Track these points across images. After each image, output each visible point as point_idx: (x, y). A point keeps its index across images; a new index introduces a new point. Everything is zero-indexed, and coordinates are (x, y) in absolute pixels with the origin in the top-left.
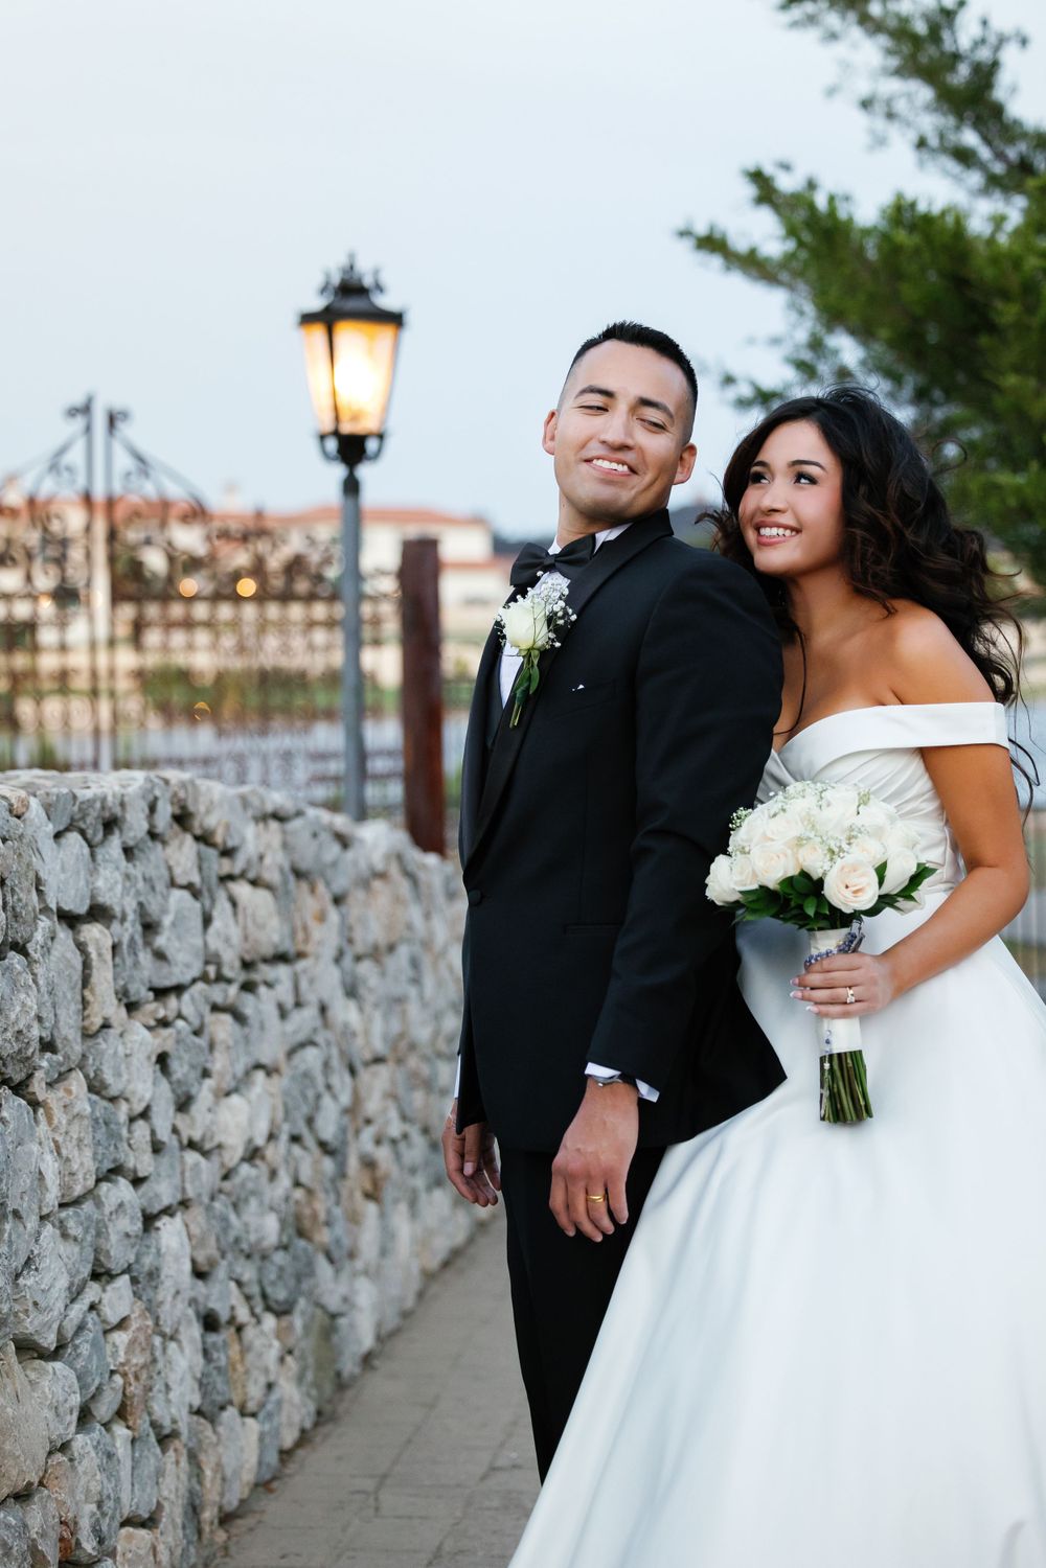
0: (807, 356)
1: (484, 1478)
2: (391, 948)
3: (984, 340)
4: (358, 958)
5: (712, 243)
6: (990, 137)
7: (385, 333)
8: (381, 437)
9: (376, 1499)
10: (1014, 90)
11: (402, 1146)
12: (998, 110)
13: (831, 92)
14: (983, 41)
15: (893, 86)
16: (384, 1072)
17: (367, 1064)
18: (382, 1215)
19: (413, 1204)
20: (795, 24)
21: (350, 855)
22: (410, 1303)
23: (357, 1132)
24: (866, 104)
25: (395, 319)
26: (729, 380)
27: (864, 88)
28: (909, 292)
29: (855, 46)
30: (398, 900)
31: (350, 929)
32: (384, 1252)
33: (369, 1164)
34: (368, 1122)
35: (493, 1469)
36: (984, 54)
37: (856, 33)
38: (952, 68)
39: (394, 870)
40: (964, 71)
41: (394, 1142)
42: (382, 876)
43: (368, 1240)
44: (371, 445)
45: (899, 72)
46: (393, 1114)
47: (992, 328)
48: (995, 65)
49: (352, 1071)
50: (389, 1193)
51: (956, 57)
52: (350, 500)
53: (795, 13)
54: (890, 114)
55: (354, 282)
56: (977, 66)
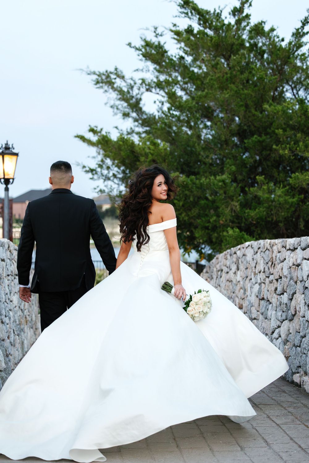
0: (101, 163)
3: (138, 163)
5: (82, 138)
6: (139, 114)
7: (14, 158)
8: (13, 179)
10: (144, 105)
12: (141, 109)
13: (106, 104)
14: (139, 94)
15: (118, 103)
20: (97, 88)
24: (112, 107)
25: (17, 155)
26: (84, 167)
27: (112, 103)
28: (123, 153)
29: (110, 93)
36: (139, 96)
37: (111, 91)
38: (132, 99)
40: (134, 100)
44: (11, 181)
45: (119, 99)
47: (139, 161)
48: (140, 99)
51: (133, 97)
52: (6, 192)
53: (98, 86)
54: (117, 109)
55: (8, 146)
56: (137, 99)
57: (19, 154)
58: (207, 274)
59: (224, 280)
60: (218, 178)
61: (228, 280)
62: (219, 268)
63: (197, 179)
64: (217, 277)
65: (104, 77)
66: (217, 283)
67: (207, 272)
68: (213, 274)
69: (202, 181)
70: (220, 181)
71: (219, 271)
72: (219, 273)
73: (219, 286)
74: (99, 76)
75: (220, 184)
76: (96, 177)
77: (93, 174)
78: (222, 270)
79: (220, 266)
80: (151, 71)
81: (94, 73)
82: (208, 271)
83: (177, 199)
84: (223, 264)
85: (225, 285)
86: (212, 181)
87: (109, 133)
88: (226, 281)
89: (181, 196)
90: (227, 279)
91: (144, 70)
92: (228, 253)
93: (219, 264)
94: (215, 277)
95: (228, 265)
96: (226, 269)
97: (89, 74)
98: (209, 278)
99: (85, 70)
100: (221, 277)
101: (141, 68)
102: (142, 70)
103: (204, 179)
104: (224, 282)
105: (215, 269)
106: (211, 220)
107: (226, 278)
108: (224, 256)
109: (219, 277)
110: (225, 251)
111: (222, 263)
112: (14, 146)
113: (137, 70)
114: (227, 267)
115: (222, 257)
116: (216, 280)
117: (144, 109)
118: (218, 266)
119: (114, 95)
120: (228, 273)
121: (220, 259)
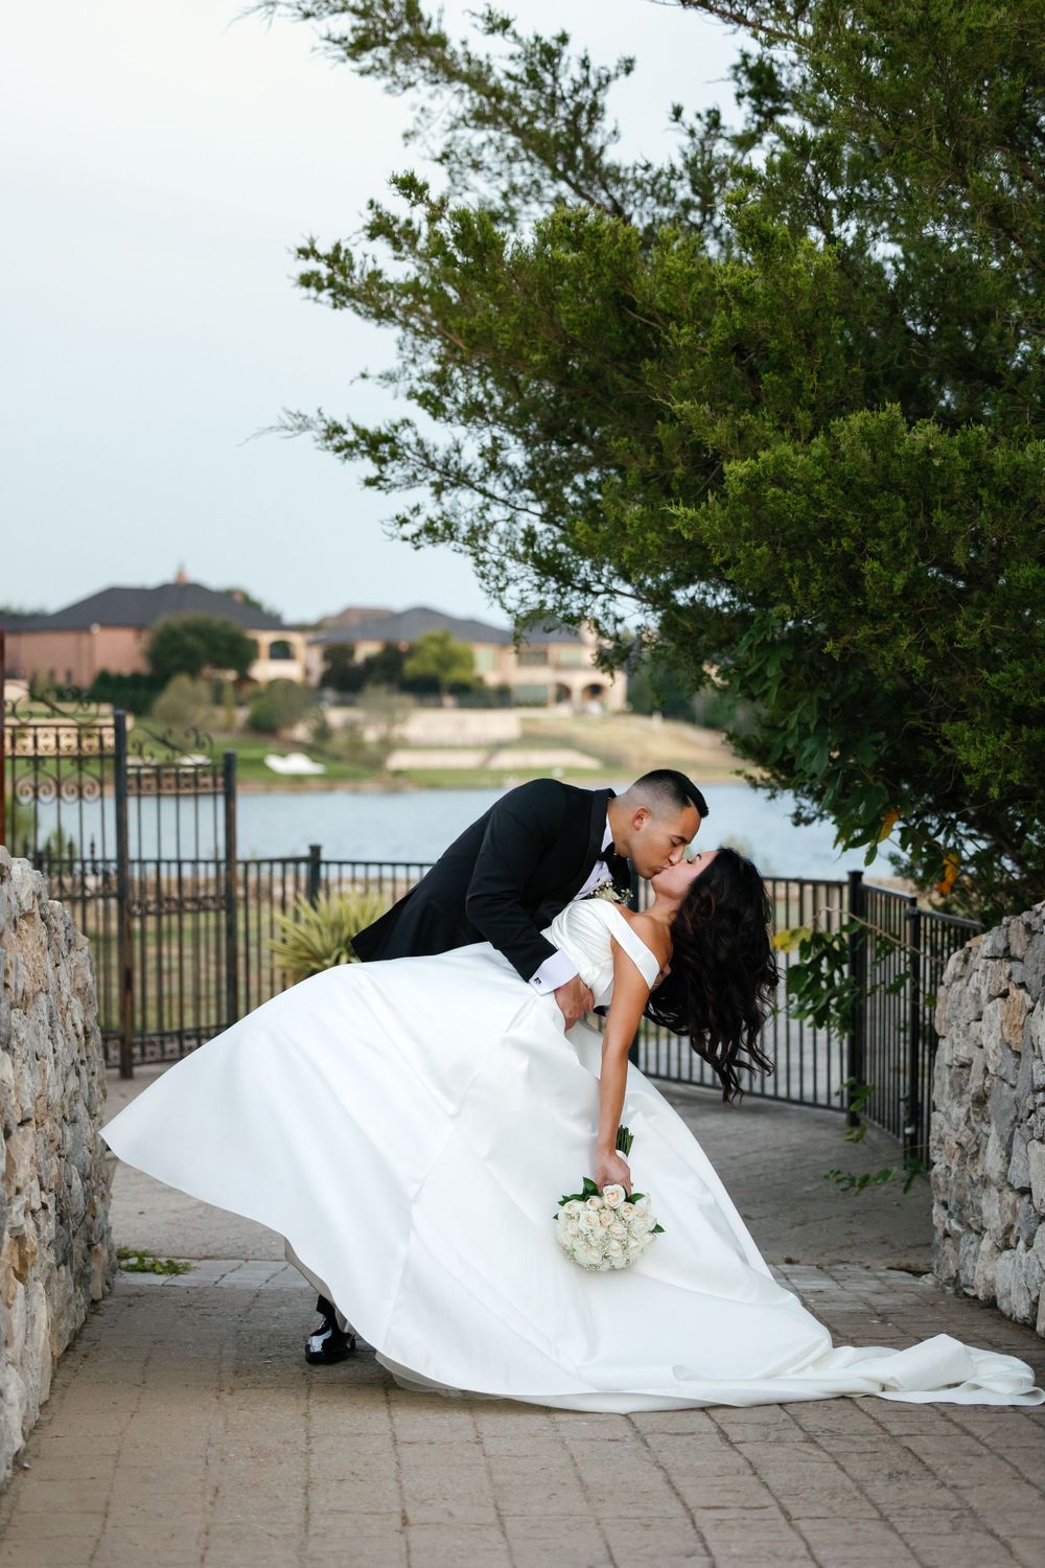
2: (35, 998)
11: (41, 1216)
16: (30, 1134)
17: (16, 1126)
18: (27, 1295)
21: (5, 889)
22: (45, 1394)
23: (11, 1205)
32: (26, 1339)
33: (18, 1239)
34: (18, 1191)
39: (35, 910)
41: (36, 1214)
42: (27, 915)
43: (18, 1324)
46: (35, 1182)
49: (8, 1136)
50: (32, 1272)
58: (1011, 967)
76: (395, 471)
77: (382, 461)
97: (308, 16)
117: (615, 155)
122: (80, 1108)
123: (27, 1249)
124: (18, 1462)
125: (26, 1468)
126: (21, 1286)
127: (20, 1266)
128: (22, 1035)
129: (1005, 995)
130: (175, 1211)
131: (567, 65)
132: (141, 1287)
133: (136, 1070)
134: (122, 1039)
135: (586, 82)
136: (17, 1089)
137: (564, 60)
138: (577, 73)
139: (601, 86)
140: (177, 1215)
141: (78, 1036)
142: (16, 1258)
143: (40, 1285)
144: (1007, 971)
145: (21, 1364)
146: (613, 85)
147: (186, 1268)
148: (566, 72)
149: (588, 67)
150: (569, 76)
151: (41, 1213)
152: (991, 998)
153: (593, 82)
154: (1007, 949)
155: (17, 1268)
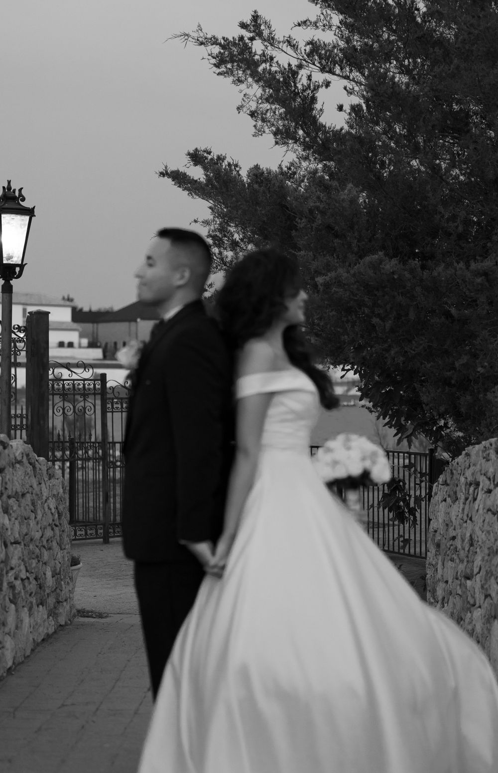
1: (59, 708)
2: (23, 495)
3: (294, 233)
4: (9, 497)
5: (179, 178)
6: (310, 132)
8: (22, 267)
9: (14, 714)
10: (322, 111)
11: (26, 582)
12: (314, 120)
15: (265, 106)
16: (19, 548)
17: (12, 543)
18: (17, 611)
19: (30, 609)
20: (219, 74)
21: (6, 451)
22: (28, 653)
23: (7, 573)
24: (253, 114)
25: (30, 212)
27: (253, 106)
28: (261, 211)
29: (249, 86)
30: (26, 474)
31: (6, 483)
32: (17, 628)
33: (12, 587)
34: (12, 569)
35: (63, 705)
37: (250, 80)
38: (294, 99)
39: (25, 460)
40: (299, 100)
41: (22, 580)
42: (20, 462)
43: (11, 620)
44: (18, 269)
45: (268, 99)
46: (22, 567)
47: (295, 228)
48: (313, 99)
49: (6, 546)
50: (20, 602)
51: (296, 94)
52: (6, 295)
53: (223, 69)
54: (263, 120)
55: (11, 194)
56: (304, 99)
57: (36, 212)
58: (446, 488)
59: (481, 506)
60: (473, 266)
61: (489, 510)
62: (470, 479)
63: (423, 267)
64: (466, 499)
65: (235, 50)
66: (466, 512)
67: (445, 483)
68: (458, 489)
69: (435, 274)
70: (477, 274)
71: (471, 484)
72: (472, 489)
73: (471, 519)
74: (223, 47)
75: (479, 280)
78: (478, 484)
79: (473, 474)
80: (334, 28)
81: (214, 41)
82: (448, 482)
83: (379, 316)
84: (481, 471)
85: (484, 521)
86: (459, 273)
87: (236, 166)
88: (485, 511)
89: (388, 307)
90: (487, 508)
91: (320, 24)
92: (491, 445)
93: (472, 468)
94: (462, 497)
95: (490, 474)
96: (487, 482)
97: (202, 43)
98: (449, 496)
99: (195, 35)
100: (475, 499)
101: (313, 19)
102: (315, 24)
103: (440, 269)
104: (481, 511)
105: (462, 479)
106: (457, 365)
107: (485, 503)
108: (483, 451)
109: (471, 498)
110: (486, 439)
111: (478, 466)
112: (23, 192)
113: (305, 22)
114: (489, 479)
115: (478, 452)
116: (464, 504)
117: (322, 120)
118: (468, 473)
119: (256, 90)
120: (489, 491)
121: (473, 458)
122: (54, 544)
123: (16, 592)
124: (9, 671)
125: (13, 674)
126: (13, 606)
127: (13, 597)
128: (15, 508)
129: (445, 500)
130: (110, 596)
131: (301, 79)
132: (84, 622)
133: (111, 540)
134: (104, 525)
135: (309, 86)
136: (12, 529)
137: (299, 77)
138: (305, 81)
139: (315, 89)
140: (110, 597)
141: (52, 514)
142: (11, 595)
143: (26, 609)
144: (446, 490)
145: (14, 636)
146: (320, 89)
147: (106, 617)
148: (300, 82)
149: (310, 80)
150: (301, 83)
151: (26, 581)
152: (442, 502)
153: (312, 87)
154: (446, 481)
155: (11, 598)
